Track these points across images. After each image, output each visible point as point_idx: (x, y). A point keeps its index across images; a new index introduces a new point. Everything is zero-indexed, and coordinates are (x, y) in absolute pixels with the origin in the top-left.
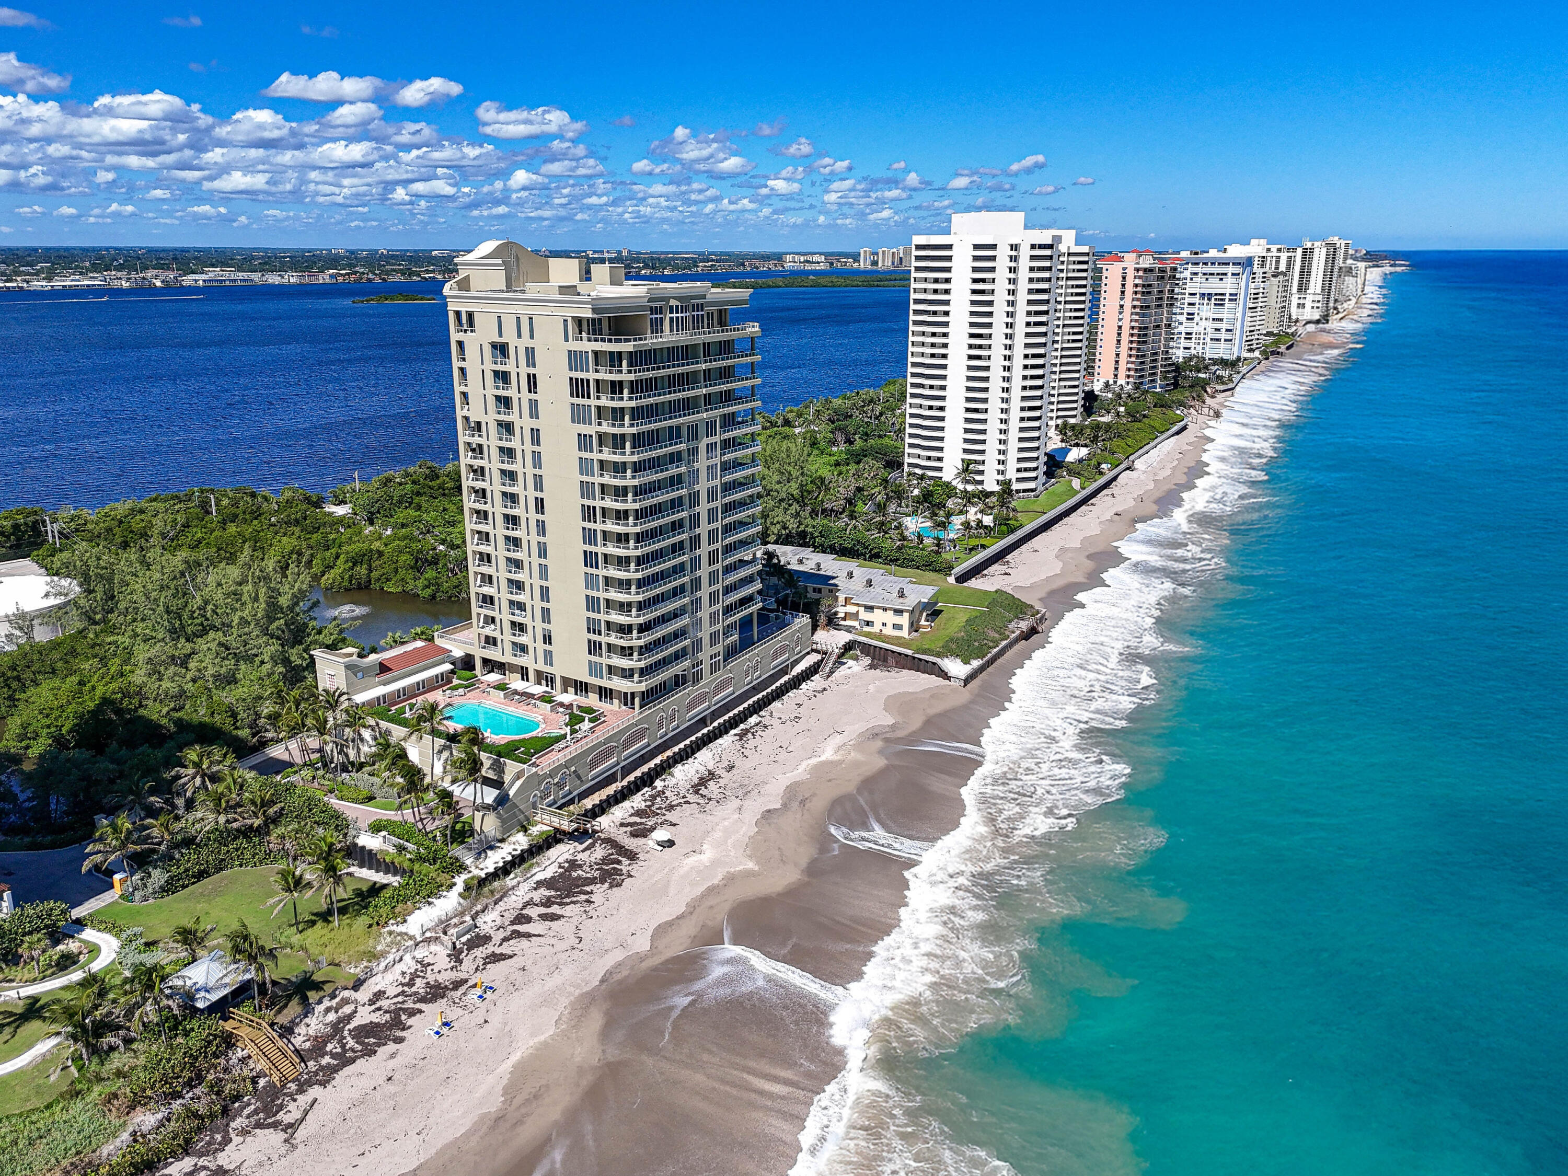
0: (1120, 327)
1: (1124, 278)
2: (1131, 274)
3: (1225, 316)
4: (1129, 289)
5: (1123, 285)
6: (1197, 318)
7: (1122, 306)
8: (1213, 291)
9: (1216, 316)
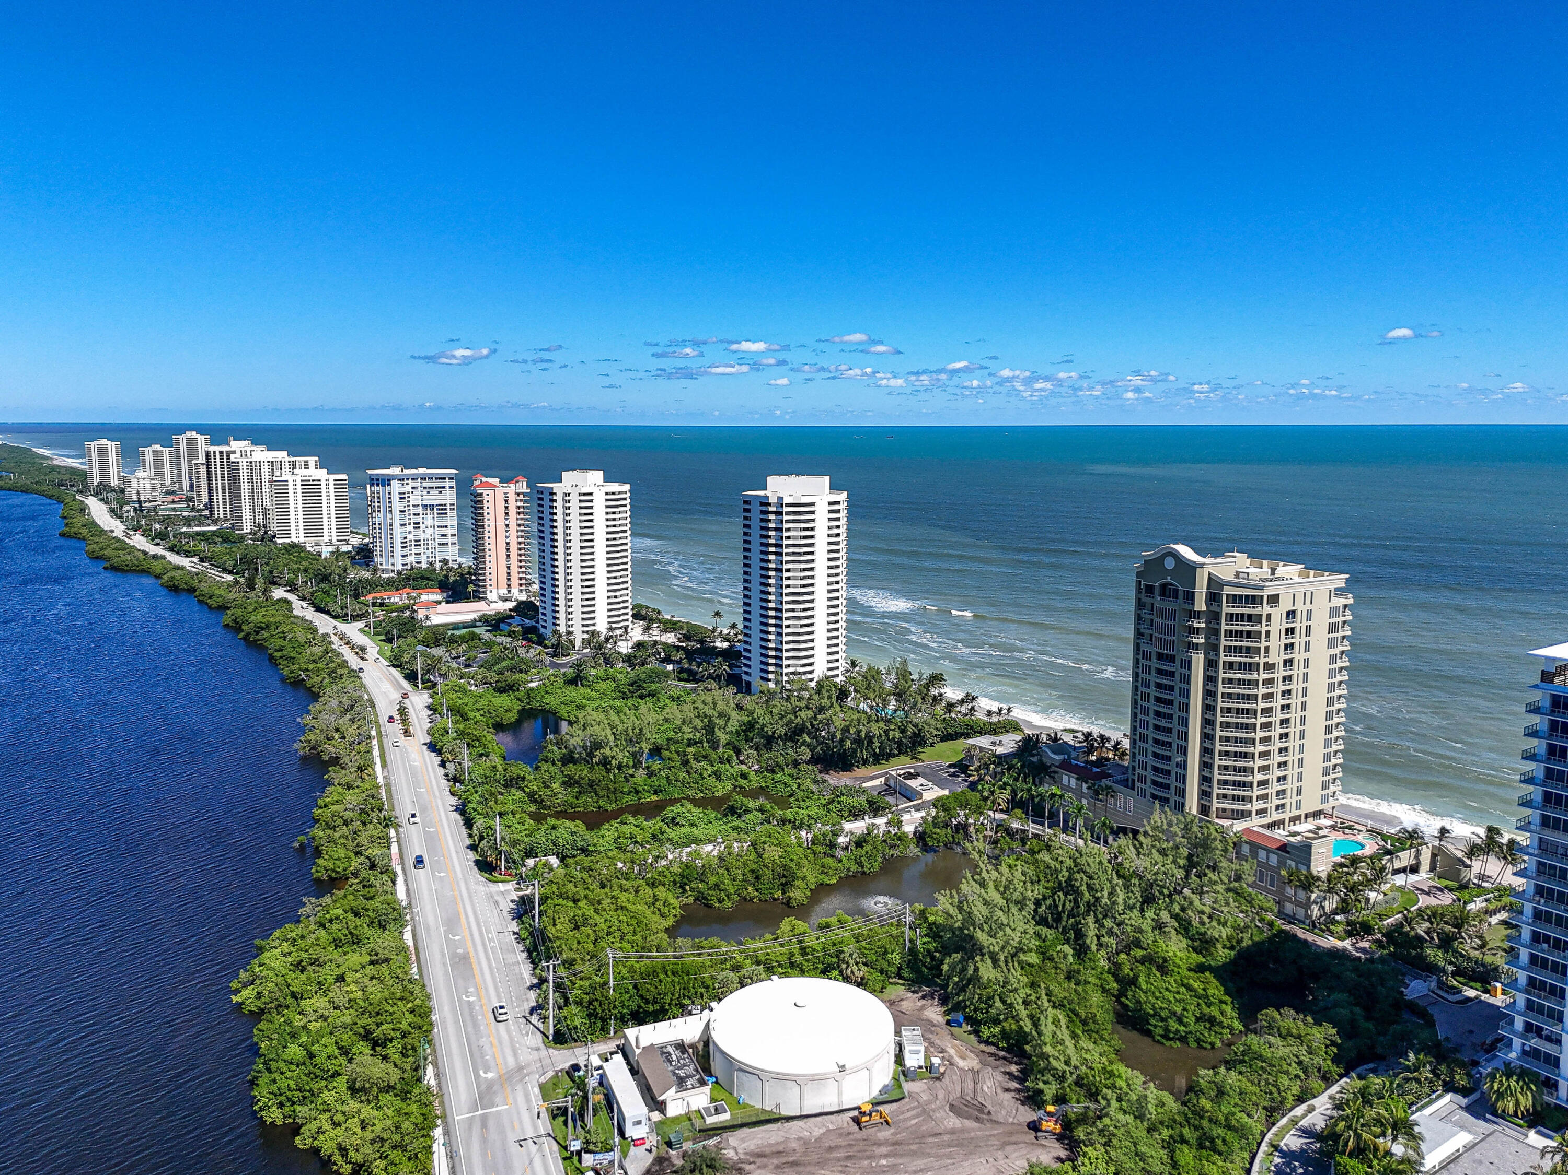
0: (508, 544)
1: (506, 501)
2: (512, 498)
3: (449, 523)
4: (513, 511)
5: (507, 508)
6: (422, 526)
7: (507, 525)
8: (435, 503)
9: (441, 524)
